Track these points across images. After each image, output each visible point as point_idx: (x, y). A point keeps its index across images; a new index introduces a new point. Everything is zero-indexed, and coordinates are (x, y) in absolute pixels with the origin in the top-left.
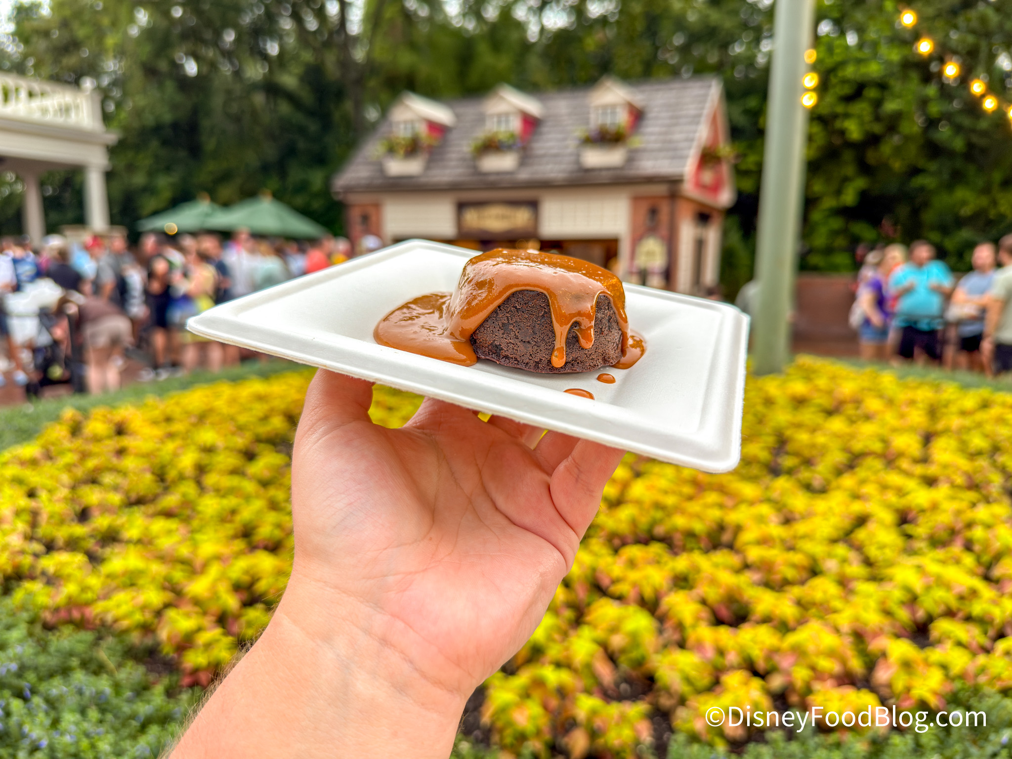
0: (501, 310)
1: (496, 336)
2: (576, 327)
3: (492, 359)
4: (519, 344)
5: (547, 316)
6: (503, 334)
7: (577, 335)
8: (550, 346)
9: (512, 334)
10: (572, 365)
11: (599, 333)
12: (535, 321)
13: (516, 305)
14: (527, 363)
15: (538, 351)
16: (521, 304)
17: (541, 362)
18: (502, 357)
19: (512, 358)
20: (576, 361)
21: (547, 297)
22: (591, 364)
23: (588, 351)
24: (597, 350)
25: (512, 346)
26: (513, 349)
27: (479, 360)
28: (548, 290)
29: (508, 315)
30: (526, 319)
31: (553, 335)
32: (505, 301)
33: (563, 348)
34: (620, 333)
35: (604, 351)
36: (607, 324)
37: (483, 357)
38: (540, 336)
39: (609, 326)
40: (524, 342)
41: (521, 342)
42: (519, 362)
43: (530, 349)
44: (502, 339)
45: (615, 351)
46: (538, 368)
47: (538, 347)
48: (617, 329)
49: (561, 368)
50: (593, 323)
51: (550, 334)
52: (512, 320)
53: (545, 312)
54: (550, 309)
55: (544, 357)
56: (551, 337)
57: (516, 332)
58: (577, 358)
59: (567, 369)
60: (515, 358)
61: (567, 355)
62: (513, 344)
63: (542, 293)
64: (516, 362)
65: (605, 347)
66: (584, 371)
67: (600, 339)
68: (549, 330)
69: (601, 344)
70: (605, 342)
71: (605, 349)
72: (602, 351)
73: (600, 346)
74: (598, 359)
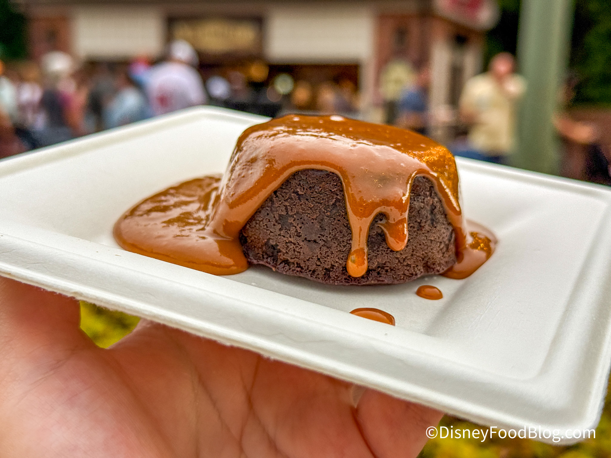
0: (277, 196)
1: (271, 232)
2: (381, 220)
3: (267, 265)
4: (302, 243)
5: (339, 205)
6: (280, 230)
7: (383, 231)
8: (344, 246)
9: (293, 229)
10: (379, 273)
11: (415, 229)
12: (324, 212)
13: (298, 190)
14: (314, 271)
15: (329, 253)
16: (304, 188)
17: (333, 268)
18: (279, 262)
19: (293, 263)
20: (383, 268)
21: (340, 179)
22: (407, 273)
23: (401, 254)
24: (415, 253)
25: (292, 246)
26: (294, 250)
27: (250, 266)
28: (340, 169)
29: (287, 204)
30: (311, 208)
31: (349, 231)
32: (283, 185)
33: (363, 249)
34: (450, 229)
35: (426, 255)
36: (430, 217)
37: (255, 262)
38: (330, 233)
39: (432, 220)
40: (309, 241)
41: (305, 242)
42: (302, 268)
43: (318, 251)
44: (279, 237)
45: (444, 253)
46: (329, 277)
47: (328, 248)
48: (445, 222)
49: (363, 277)
50: (406, 215)
51: (344, 230)
52: (292, 210)
53: (337, 200)
54: (343, 195)
55: (337, 262)
56: (346, 235)
57: (298, 228)
58: (385, 264)
59: (370, 279)
60: (297, 263)
61: (369, 260)
62: (294, 244)
63: (333, 173)
64: (299, 269)
65: (427, 248)
66: (396, 282)
67: (418, 237)
68: (343, 224)
69: (420, 245)
70: (426, 241)
71: (426, 251)
72: (423, 254)
73: (419, 248)
74: (417, 266)
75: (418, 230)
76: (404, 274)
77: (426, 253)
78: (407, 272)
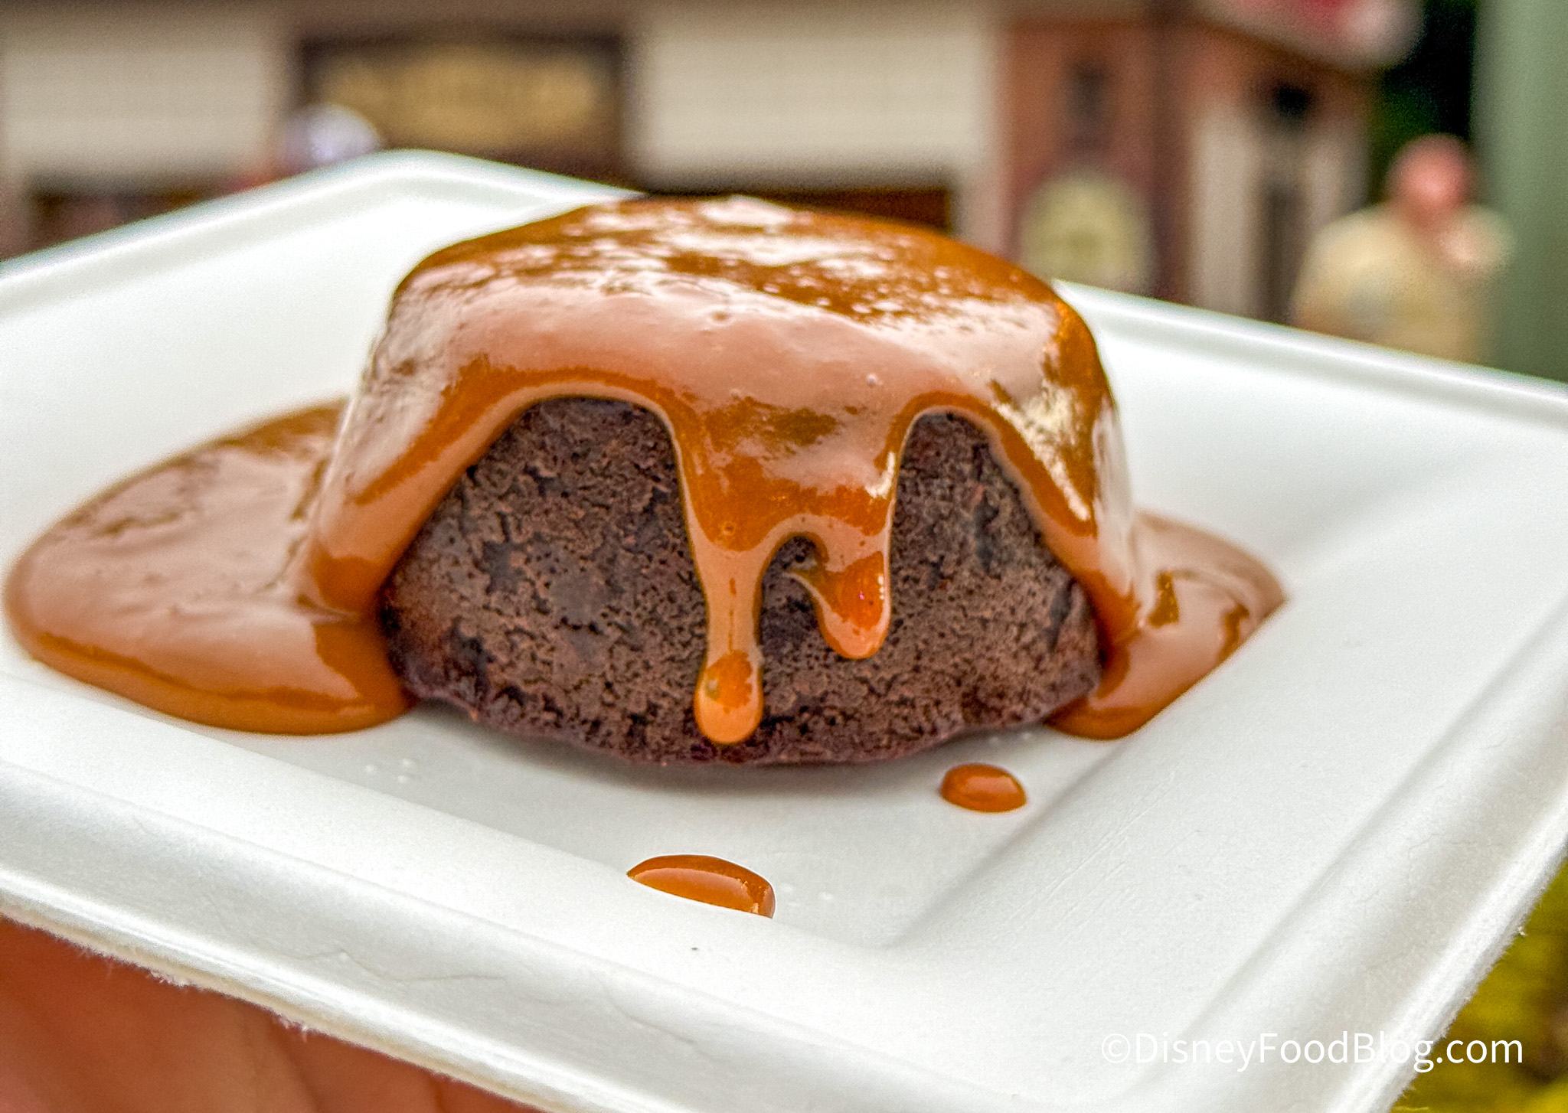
0: (476, 484)
1: (462, 598)
2: (800, 559)
3: (458, 702)
4: (553, 635)
5: (665, 513)
6: (488, 591)
7: (807, 595)
8: (685, 645)
9: (524, 591)
10: (804, 729)
11: (922, 586)
12: (617, 537)
13: (538, 463)
14: (596, 724)
15: (638, 667)
16: (555, 459)
17: (654, 714)
18: (493, 692)
19: (534, 698)
20: (818, 712)
21: (664, 430)
22: (901, 727)
23: (876, 667)
24: (924, 662)
25: (525, 644)
26: (533, 658)
27: (410, 703)
28: (666, 396)
29: (504, 508)
30: (577, 524)
31: (696, 596)
32: (493, 446)
33: (741, 657)
34: (1060, 580)
35: (966, 667)
36: (973, 543)
37: (422, 691)
38: (637, 604)
39: (986, 555)
40: (576, 628)
41: (564, 631)
42: (560, 714)
43: (602, 658)
44: (487, 614)
45: (1039, 659)
46: (644, 742)
47: (633, 649)
48: (1034, 560)
49: (750, 741)
50: (882, 541)
51: (682, 592)
52: (519, 528)
53: (657, 497)
54: (676, 481)
55: (664, 695)
56: (688, 607)
57: (539, 584)
58: (822, 700)
59: (774, 749)
60: (546, 698)
61: (767, 687)
62: (532, 637)
63: (644, 410)
64: (549, 717)
65: (971, 645)
66: (861, 756)
67: (932, 612)
68: (679, 575)
69: (942, 635)
70: (963, 624)
71: (967, 655)
72: (956, 666)
73: (939, 646)
74: (937, 703)
75: (932, 588)
76: (891, 732)
77: (967, 661)
78: (903, 724)
